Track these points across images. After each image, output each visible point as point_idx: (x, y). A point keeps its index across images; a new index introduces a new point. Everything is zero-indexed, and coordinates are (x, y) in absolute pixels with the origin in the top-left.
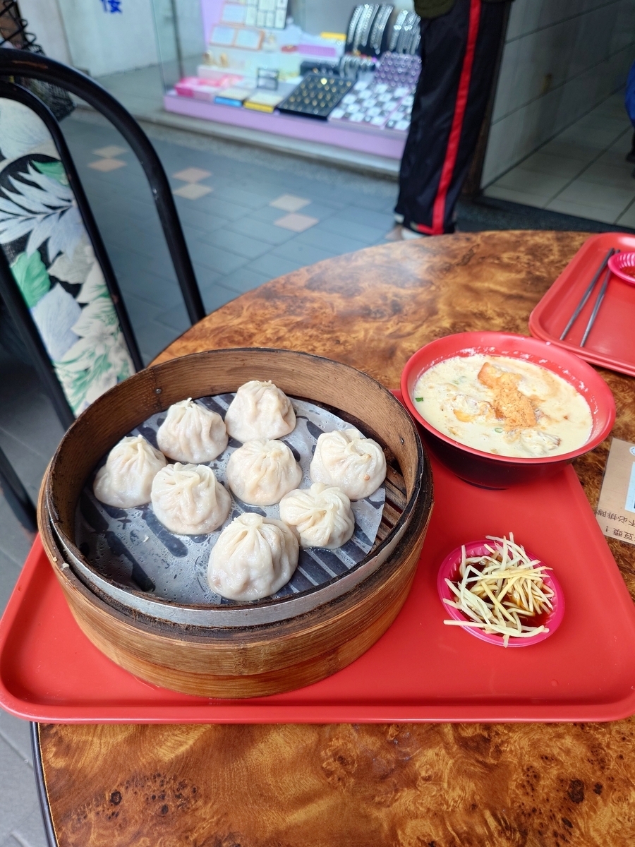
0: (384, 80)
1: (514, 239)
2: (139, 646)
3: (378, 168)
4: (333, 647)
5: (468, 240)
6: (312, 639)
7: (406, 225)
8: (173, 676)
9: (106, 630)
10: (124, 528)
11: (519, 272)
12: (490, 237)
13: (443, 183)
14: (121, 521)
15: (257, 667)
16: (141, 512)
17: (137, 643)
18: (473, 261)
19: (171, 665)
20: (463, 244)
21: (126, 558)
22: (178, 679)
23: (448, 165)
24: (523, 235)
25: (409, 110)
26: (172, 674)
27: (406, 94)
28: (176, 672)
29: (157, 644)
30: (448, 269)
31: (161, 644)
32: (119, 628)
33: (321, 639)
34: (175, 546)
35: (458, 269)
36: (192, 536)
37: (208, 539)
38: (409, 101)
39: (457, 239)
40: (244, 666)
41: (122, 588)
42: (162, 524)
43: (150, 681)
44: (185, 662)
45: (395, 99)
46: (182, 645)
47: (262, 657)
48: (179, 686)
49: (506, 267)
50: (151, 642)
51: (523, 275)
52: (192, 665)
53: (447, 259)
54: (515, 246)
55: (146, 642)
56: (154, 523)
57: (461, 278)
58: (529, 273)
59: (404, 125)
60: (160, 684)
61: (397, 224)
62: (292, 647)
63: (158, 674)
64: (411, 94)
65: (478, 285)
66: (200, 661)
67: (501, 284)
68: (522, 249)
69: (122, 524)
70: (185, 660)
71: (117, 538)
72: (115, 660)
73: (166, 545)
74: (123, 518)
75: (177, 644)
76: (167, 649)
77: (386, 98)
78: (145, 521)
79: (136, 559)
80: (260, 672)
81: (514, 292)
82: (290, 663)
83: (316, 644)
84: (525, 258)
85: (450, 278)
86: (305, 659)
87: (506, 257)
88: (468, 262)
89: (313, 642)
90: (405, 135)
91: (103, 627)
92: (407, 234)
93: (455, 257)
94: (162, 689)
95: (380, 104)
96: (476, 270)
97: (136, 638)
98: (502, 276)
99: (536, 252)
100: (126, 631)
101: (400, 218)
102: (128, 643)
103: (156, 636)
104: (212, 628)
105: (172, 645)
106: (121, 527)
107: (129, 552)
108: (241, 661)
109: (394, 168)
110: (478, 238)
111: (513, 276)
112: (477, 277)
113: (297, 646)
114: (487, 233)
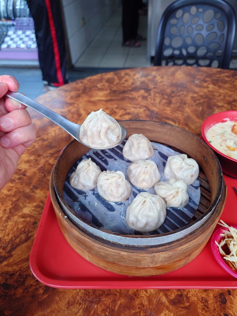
0: (20, 29)
1: (99, 78)
2: (102, 253)
3: (30, 65)
4: (189, 254)
5: (82, 82)
6: (183, 251)
7: (49, 85)
8: (116, 267)
9: (86, 246)
10: (85, 199)
11: (106, 90)
12: (90, 80)
13: (58, 65)
14: (84, 196)
15: (156, 263)
16: (92, 192)
17: (102, 252)
18: (87, 91)
19: (117, 263)
20: (80, 85)
21: (88, 213)
22: (118, 268)
23: (57, 58)
24: (102, 76)
25: (35, 39)
26: (116, 266)
27: (31, 34)
28: (118, 265)
29: (112, 253)
30: (78, 96)
31: (114, 254)
32: (94, 246)
33: (186, 250)
34: (109, 207)
35: (83, 95)
36: (116, 203)
37: (123, 204)
38: (33, 36)
39: (77, 83)
40: (152, 263)
41: (95, 228)
42: (102, 197)
43: (103, 268)
44: (124, 261)
45: (27, 36)
46: (125, 254)
47: (160, 259)
48: (118, 271)
49: (101, 89)
50: (109, 252)
51: (108, 91)
52: (127, 263)
53: (76, 92)
54: (101, 80)
55: (107, 252)
56: (98, 197)
57: (85, 98)
58: (110, 90)
59: (34, 46)
60: (109, 270)
61: (45, 85)
62: (174, 254)
63: (108, 266)
64: (33, 33)
65: (93, 99)
66: (131, 261)
67: (102, 96)
68: (104, 81)
69: (84, 197)
70: (124, 260)
71: (83, 204)
72: (87, 259)
73: (105, 207)
74: (84, 195)
75: (122, 254)
76: (117, 256)
77: (23, 36)
78: (94, 196)
79: (93, 213)
80: (158, 265)
81: (108, 98)
82: (171, 261)
83: (184, 253)
84: (106, 84)
85: (81, 100)
86: (177, 259)
87: (99, 85)
88: (86, 91)
89: (183, 252)
90: (37, 50)
91: (84, 245)
92: (51, 88)
93: (79, 90)
94: (109, 272)
95: (21, 39)
96: (90, 93)
97: (102, 250)
98: (101, 93)
99: (110, 81)
100: (97, 247)
101: (46, 83)
102: (97, 252)
103: (112, 250)
104: (137, 246)
105: (120, 254)
106: (84, 198)
107: (89, 210)
108: (151, 261)
109: (37, 63)
110: (85, 81)
111: (105, 92)
112: (91, 96)
113: (176, 254)
114: (88, 78)
